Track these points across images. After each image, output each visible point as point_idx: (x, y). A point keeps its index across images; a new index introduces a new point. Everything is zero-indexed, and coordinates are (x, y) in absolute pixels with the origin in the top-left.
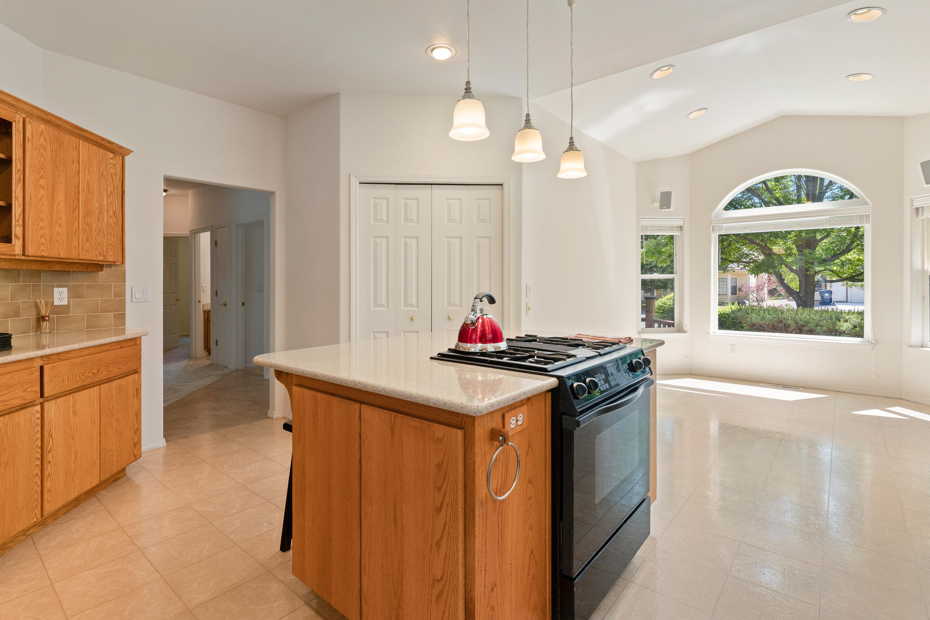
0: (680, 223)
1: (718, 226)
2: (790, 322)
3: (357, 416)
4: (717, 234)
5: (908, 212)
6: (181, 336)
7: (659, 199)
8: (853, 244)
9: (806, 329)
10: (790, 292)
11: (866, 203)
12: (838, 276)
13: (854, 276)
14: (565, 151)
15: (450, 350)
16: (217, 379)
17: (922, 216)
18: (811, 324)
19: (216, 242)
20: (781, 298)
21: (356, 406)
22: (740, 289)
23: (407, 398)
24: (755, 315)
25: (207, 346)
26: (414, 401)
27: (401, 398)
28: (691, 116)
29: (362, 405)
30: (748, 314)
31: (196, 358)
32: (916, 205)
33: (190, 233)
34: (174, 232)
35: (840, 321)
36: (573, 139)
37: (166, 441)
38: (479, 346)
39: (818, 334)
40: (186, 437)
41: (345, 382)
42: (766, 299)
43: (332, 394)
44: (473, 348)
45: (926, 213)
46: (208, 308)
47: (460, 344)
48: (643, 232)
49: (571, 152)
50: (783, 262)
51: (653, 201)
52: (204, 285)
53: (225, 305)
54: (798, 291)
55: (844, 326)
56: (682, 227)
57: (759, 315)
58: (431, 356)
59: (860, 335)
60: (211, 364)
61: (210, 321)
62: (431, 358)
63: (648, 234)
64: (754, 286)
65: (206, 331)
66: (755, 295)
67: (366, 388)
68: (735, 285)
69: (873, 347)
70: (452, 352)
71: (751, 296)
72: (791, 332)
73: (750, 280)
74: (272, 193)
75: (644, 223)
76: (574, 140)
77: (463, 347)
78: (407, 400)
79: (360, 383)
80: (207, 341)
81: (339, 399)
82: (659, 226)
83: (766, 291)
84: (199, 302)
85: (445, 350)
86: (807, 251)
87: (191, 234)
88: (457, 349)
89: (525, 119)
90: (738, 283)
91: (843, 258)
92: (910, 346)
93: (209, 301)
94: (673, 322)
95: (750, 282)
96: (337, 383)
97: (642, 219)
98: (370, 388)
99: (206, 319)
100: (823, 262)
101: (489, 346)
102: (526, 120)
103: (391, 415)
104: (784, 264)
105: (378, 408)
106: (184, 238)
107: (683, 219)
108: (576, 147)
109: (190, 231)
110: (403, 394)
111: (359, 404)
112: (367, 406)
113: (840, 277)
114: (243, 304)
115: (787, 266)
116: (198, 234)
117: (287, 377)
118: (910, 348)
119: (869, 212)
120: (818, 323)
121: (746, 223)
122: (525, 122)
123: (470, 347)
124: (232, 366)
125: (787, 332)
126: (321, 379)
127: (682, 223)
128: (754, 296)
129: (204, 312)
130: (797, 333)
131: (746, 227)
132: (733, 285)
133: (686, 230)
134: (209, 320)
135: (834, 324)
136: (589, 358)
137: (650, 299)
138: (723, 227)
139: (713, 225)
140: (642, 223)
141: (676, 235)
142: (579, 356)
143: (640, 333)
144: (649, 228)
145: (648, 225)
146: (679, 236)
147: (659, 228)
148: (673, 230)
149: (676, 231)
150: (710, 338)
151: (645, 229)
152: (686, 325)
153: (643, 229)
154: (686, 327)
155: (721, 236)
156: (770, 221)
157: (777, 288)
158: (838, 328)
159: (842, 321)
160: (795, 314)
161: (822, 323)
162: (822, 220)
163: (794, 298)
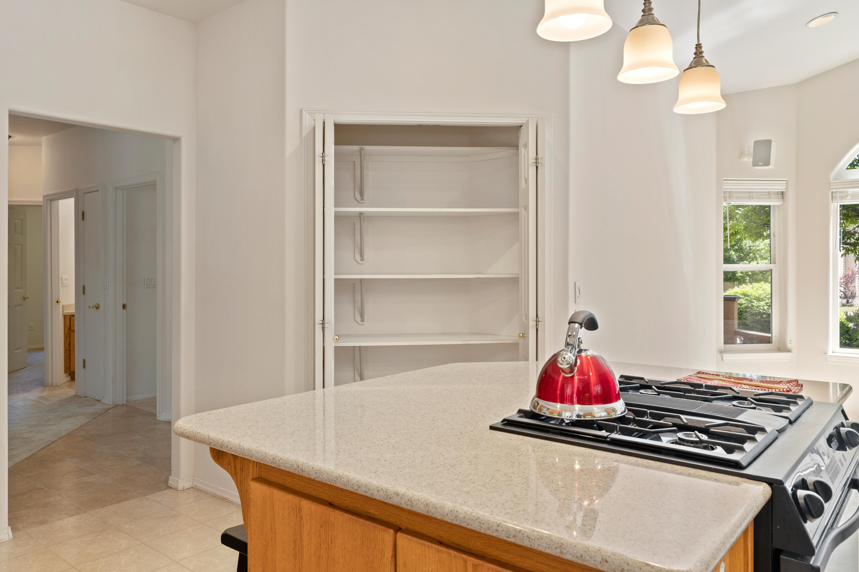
0: (781, 187)
1: (840, 192)
3: (389, 553)
4: (839, 205)
6: (30, 350)
7: (752, 152)
14: (687, 67)
15: (522, 412)
16: (87, 421)
19: (83, 213)
21: (388, 535)
23: (508, 538)
25: (69, 368)
26: (526, 543)
27: (495, 534)
28: (812, 24)
29: (399, 534)
31: (53, 386)
33: (44, 199)
34: (21, 199)
36: (701, 47)
37: (12, 529)
38: (577, 409)
40: (43, 523)
41: (364, 489)
43: (331, 505)
44: (568, 411)
46: (72, 311)
47: (542, 402)
48: (726, 201)
49: (699, 68)
51: (743, 154)
52: (65, 277)
53: (97, 308)
56: (783, 193)
58: (491, 424)
60: (75, 395)
61: (74, 331)
62: (492, 428)
63: (734, 203)
65: (67, 345)
67: (412, 506)
70: (526, 417)
74: (176, 140)
75: (728, 186)
76: (703, 49)
77: (548, 409)
78: (509, 540)
79: (398, 495)
80: (69, 360)
81: (348, 516)
82: (750, 192)
84: (57, 302)
85: (512, 414)
87: (45, 201)
88: (537, 411)
89: (643, 7)
93: (72, 301)
94: (770, 335)
96: (346, 488)
97: (725, 182)
98: (422, 506)
99: (67, 328)
101: (595, 409)
102: (643, 11)
103: (465, 561)
105: (435, 543)
106: (36, 207)
107: (785, 182)
108: (706, 61)
109: (44, 197)
110: (499, 528)
111: (392, 531)
112: (409, 537)
114: (124, 307)
116: (56, 202)
117: (234, 460)
122: (642, 14)
123: (562, 409)
124: (108, 400)
126: (312, 477)
127: (785, 187)
129: (65, 316)
133: (791, 197)
134: (72, 329)
136: (781, 431)
137: (729, 300)
138: (847, 194)
139: (831, 191)
140: (724, 187)
141: (774, 206)
142: (768, 429)
143: (721, 352)
144: (735, 195)
145: (733, 190)
146: (779, 206)
147: (750, 195)
148: (770, 198)
149: (774, 199)
150: (828, 359)
151: (730, 197)
152: (790, 341)
153: (726, 196)
154: (790, 344)
155: (844, 207)
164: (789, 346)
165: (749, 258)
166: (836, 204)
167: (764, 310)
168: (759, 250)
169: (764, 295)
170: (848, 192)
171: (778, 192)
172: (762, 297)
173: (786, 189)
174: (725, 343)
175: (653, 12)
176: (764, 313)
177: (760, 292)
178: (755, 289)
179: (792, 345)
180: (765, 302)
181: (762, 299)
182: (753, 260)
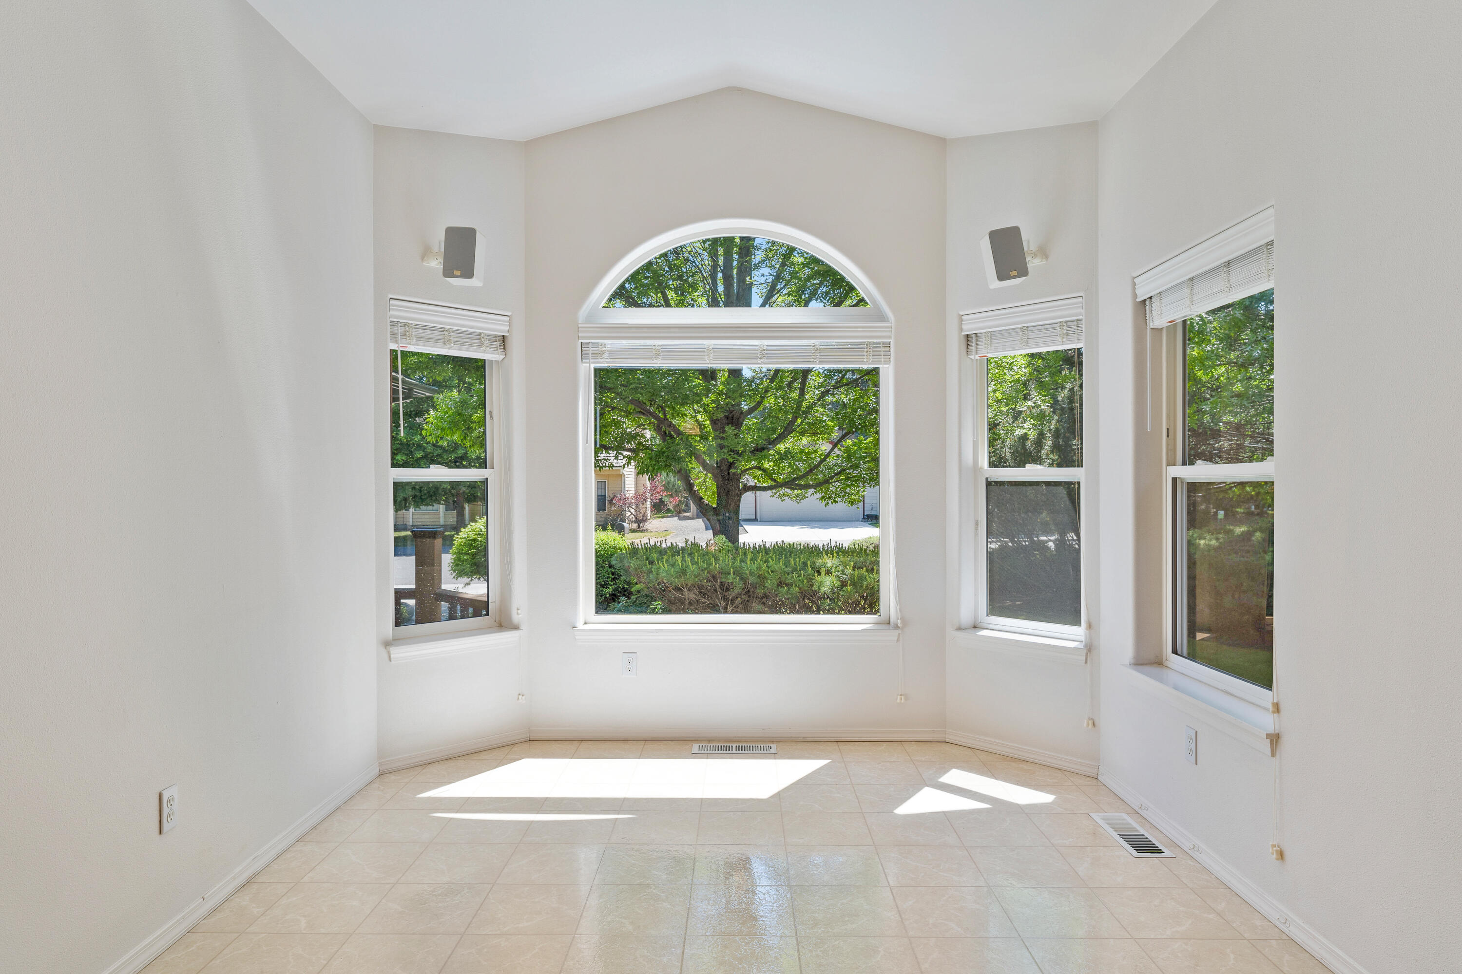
0: (501, 329)
1: (593, 344)
2: (731, 578)
4: (592, 366)
5: (954, 344)
7: (443, 250)
10: (704, 510)
11: (880, 317)
12: (772, 479)
13: (794, 479)
17: (976, 353)
18: (769, 581)
20: (669, 515)
22: (611, 502)
24: (666, 565)
30: (651, 563)
32: (969, 328)
35: (819, 574)
42: (649, 518)
45: (983, 347)
48: (396, 341)
50: (693, 453)
51: (426, 252)
54: (715, 506)
56: (505, 337)
57: (673, 565)
63: (411, 348)
64: (631, 495)
66: (633, 511)
68: (603, 494)
69: (899, 634)
71: (628, 514)
73: (626, 486)
75: (400, 313)
82: (444, 330)
83: (648, 504)
86: (730, 430)
90: (608, 491)
91: (782, 447)
92: (959, 629)
95: (626, 489)
97: (392, 302)
100: (752, 450)
107: (507, 319)
113: (775, 481)
115: (698, 459)
118: (959, 634)
119: (890, 337)
120: (783, 579)
121: (657, 342)
127: (507, 328)
128: (632, 513)
131: (657, 354)
132: (600, 494)
133: (516, 344)
135: (810, 580)
138: (605, 349)
139: (580, 341)
140: (392, 313)
141: (491, 361)
143: (387, 644)
144: (414, 332)
145: (410, 322)
146: (499, 362)
147: (444, 334)
148: (482, 345)
149: (488, 349)
150: (577, 637)
151: (403, 334)
152: (518, 609)
153: (396, 331)
154: (518, 614)
155: (598, 372)
156: (705, 343)
157: (666, 499)
158: (815, 588)
159: (823, 574)
160: (741, 561)
161: (789, 579)
162: (806, 349)
163: (709, 520)
164: (516, 618)
166: (588, 365)
170: (604, 346)
171: (495, 336)
173: (509, 332)
174: (396, 625)
179: (520, 616)
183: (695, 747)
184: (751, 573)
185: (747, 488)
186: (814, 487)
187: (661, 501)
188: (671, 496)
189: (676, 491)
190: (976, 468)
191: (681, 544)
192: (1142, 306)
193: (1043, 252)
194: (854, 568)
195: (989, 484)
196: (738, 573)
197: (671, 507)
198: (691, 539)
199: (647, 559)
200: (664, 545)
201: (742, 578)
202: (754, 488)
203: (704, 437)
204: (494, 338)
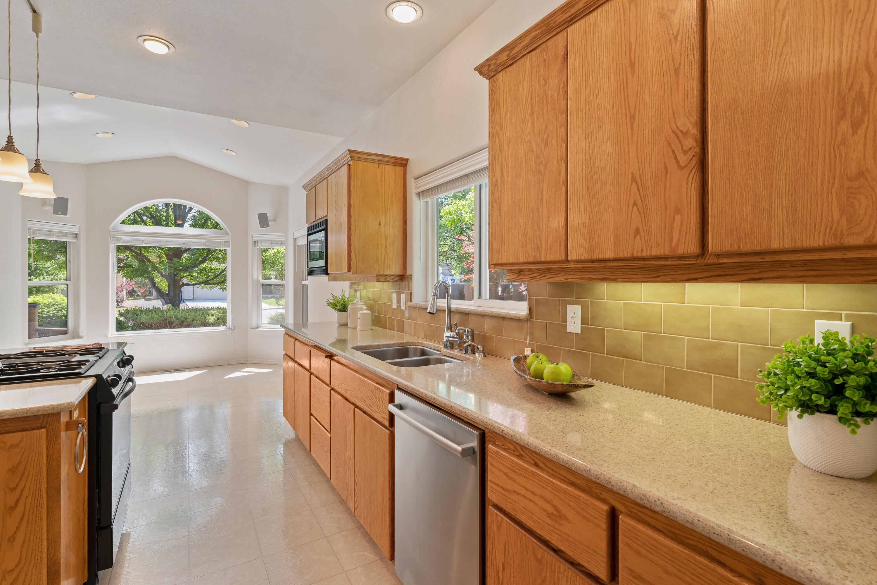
0: (76, 230)
1: (115, 237)
2: (173, 319)
4: (116, 244)
5: (251, 243)
7: (53, 205)
8: (208, 256)
9: (185, 323)
10: (161, 294)
11: (228, 234)
12: (197, 281)
13: (208, 281)
17: (257, 246)
18: (189, 320)
20: (139, 298)
24: (144, 315)
28: (99, 135)
30: (138, 315)
32: (255, 239)
35: (208, 315)
36: (39, 160)
39: (194, 327)
42: (125, 300)
48: (30, 235)
49: (37, 173)
50: (155, 268)
54: (167, 292)
55: (211, 319)
56: (77, 234)
57: (147, 315)
59: (224, 324)
63: (37, 238)
69: (232, 331)
72: (174, 328)
75: (32, 225)
82: (50, 231)
83: (124, 292)
86: (175, 260)
91: (202, 267)
92: (252, 328)
94: (66, 329)
97: (29, 222)
100: (186, 268)
104: (157, 270)
107: (79, 227)
108: (43, 170)
115: (159, 272)
118: (252, 330)
119: (230, 240)
120: (195, 318)
121: (143, 238)
122: (6, 143)
125: (171, 328)
130: (178, 328)
131: (143, 242)
133: (82, 237)
135: (205, 318)
136: (96, 361)
137: (32, 307)
138: (122, 239)
139: (111, 236)
140: (29, 225)
141: (70, 242)
142: (91, 361)
144: (40, 232)
145: (36, 229)
146: (73, 242)
147: (51, 233)
148: (67, 236)
149: (69, 238)
151: (33, 233)
152: (82, 331)
153: (30, 232)
155: (119, 246)
156: (163, 239)
157: (136, 289)
158: (207, 321)
159: (210, 316)
160: (177, 313)
161: (197, 318)
162: (201, 242)
163: (164, 299)
164: (81, 334)
165: (36, 274)
166: (114, 244)
167: (54, 313)
168: (46, 268)
169: (54, 303)
172: (51, 304)
173: (79, 232)
174: (29, 338)
175: (14, 144)
176: (53, 316)
177: (50, 300)
178: (45, 298)
180: (54, 308)
181: (52, 306)
182: (40, 275)
183: (158, 373)
184: (182, 317)
185: (184, 285)
186: (218, 284)
187: (133, 290)
188: (140, 287)
189: (143, 284)
190: (258, 281)
191: (151, 308)
192: (295, 240)
193: (275, 220)
194: (222, 313)
195: (262, 285)
196: (176, 317)
197: (140, 294)
198: (155, 306)
199: (135, 314)
200: (142, 309)
201: (178, 319)
202: (188, 285)
203: (162, 262)
204: (72, 234)
